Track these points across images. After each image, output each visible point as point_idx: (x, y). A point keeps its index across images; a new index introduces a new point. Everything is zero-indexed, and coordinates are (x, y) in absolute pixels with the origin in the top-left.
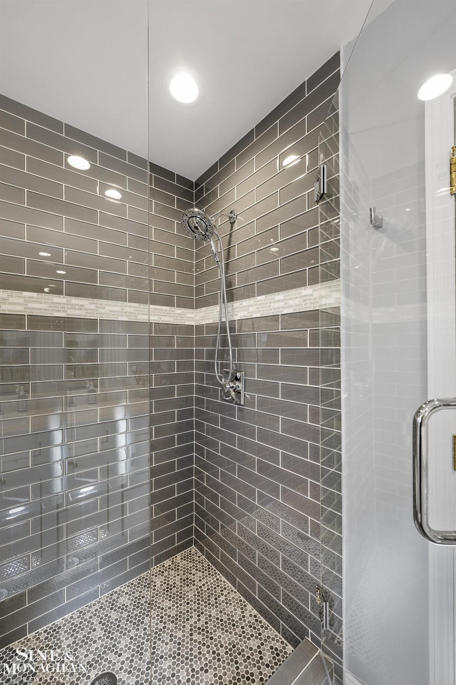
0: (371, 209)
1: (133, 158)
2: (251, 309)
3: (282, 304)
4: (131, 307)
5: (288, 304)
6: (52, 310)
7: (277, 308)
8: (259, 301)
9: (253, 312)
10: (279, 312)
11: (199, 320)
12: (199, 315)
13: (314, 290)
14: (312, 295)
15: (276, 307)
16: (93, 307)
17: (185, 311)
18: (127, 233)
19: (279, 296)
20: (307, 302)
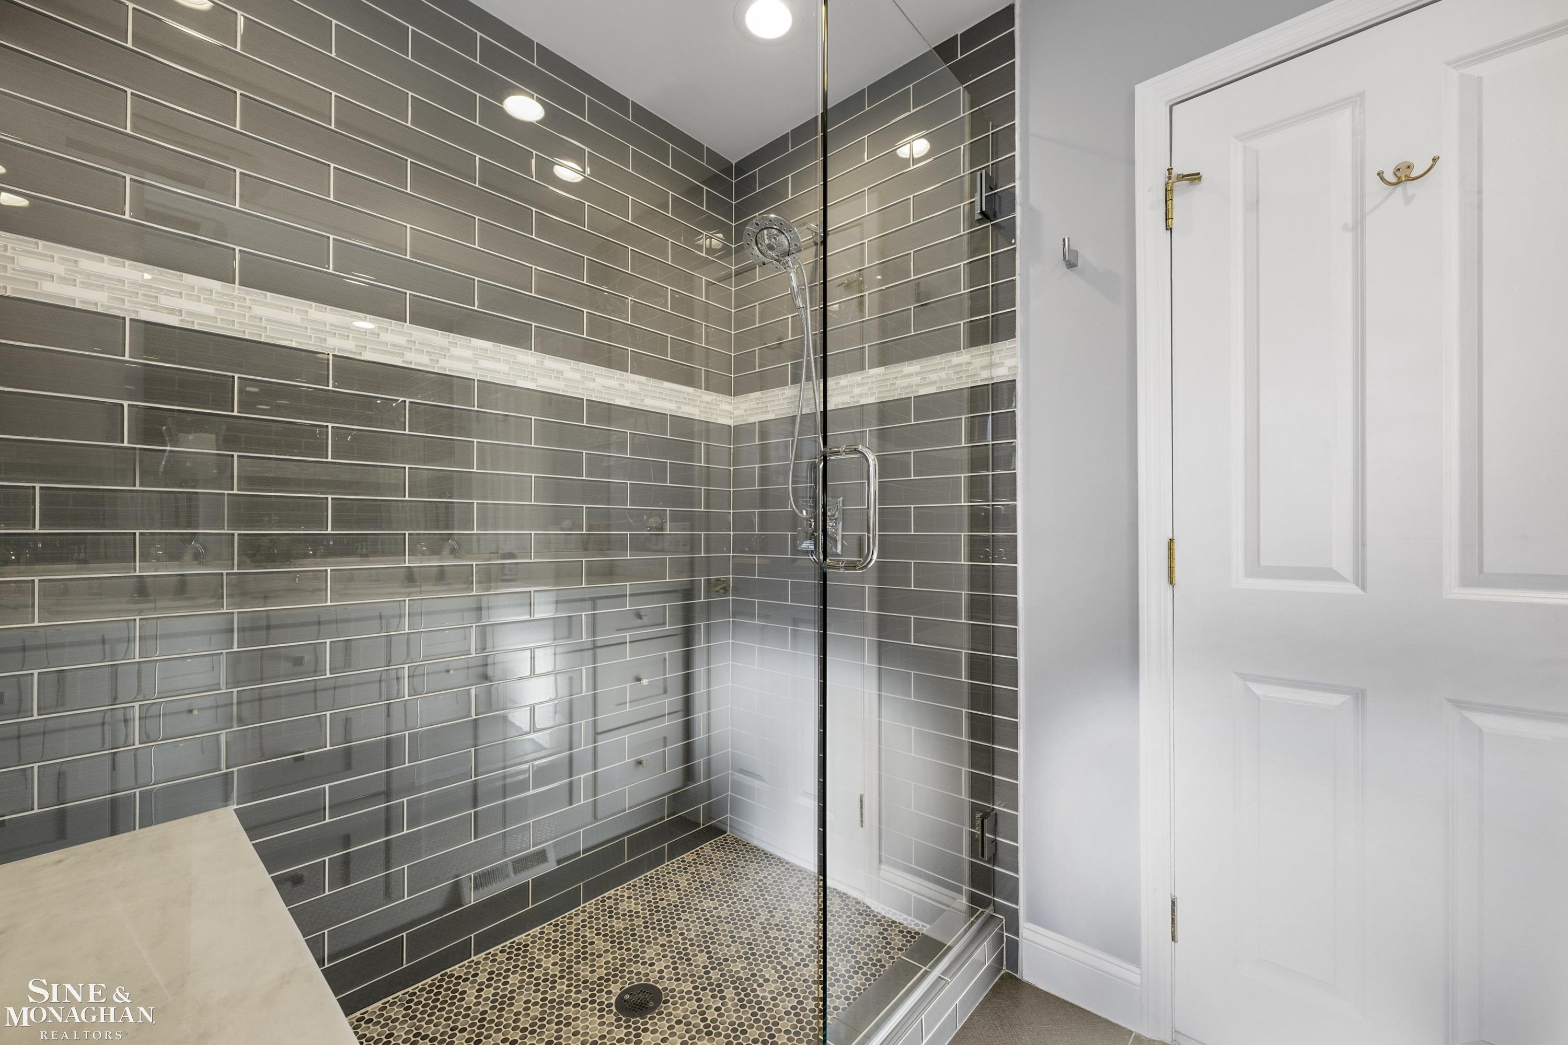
0: (1064, 240)
1: (642, 114)
2: (857, 391)
3: (916, 380)
4: (633, 382)
5: (927, 379)
6: (515, 375)
7: (907, 387)
8: (872, 376)
9: (860, 396)
10: (912, 392)
11: (742, 416)
12: (744, 406)
13: (973, 356)
14: (969, 363)
15: (905, 384)
16: (577, 376)
17: (718, 399)
18: (630, 248)
19: (912, 368)
20: (961, 374)
